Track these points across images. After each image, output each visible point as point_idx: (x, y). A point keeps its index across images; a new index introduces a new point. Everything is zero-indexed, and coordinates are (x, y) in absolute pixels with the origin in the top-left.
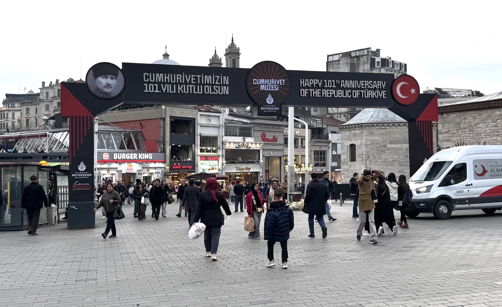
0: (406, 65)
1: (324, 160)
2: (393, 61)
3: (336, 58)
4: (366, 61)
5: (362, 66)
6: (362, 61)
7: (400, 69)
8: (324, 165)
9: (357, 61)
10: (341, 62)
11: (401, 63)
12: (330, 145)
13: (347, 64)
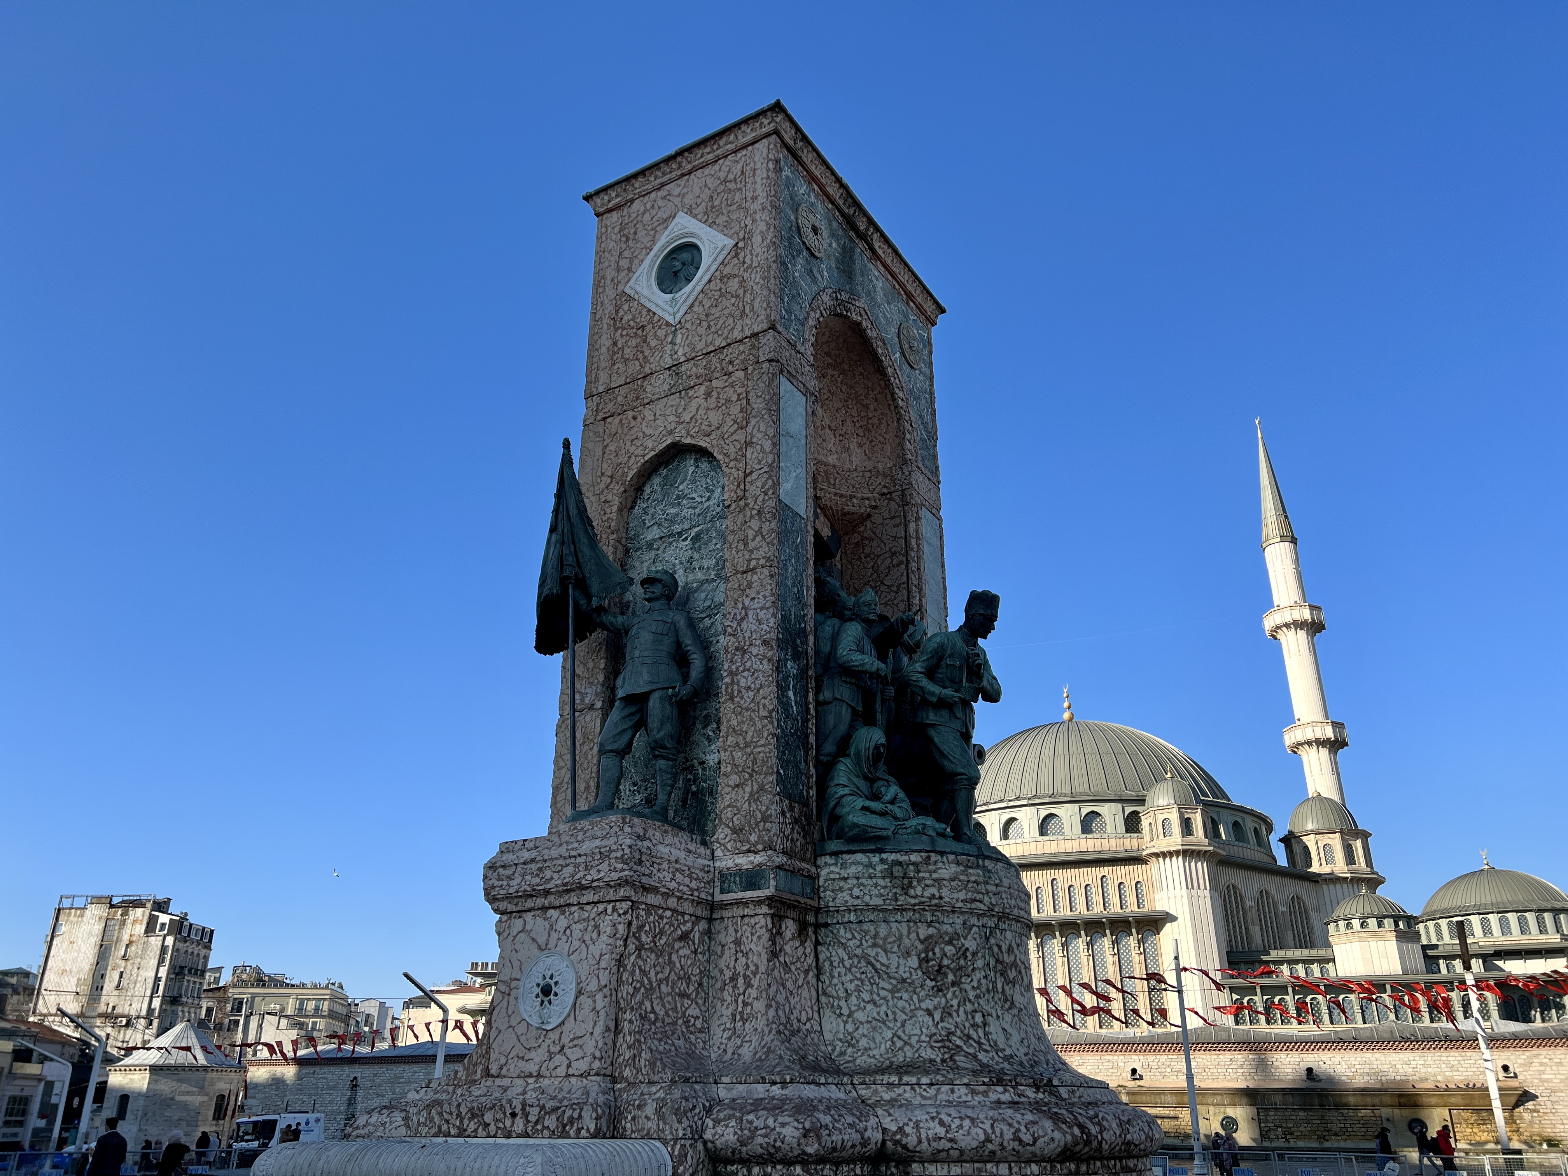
0: (212, 931)
1: (23, 1115)
2: (191, 925)
3: (79, 902)
4: (141, 918)
5: (130, 926)
6: (131, 918)
7: (201, 939)
8: (20, 1124)
9: (122, 915)
10: (88, 913)
11: (204, 929)
12: (43, 1082)
13: (100, 918)
